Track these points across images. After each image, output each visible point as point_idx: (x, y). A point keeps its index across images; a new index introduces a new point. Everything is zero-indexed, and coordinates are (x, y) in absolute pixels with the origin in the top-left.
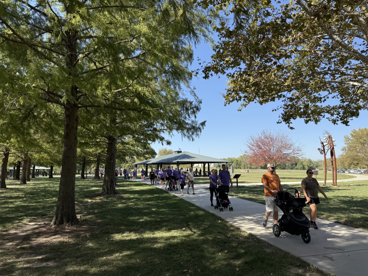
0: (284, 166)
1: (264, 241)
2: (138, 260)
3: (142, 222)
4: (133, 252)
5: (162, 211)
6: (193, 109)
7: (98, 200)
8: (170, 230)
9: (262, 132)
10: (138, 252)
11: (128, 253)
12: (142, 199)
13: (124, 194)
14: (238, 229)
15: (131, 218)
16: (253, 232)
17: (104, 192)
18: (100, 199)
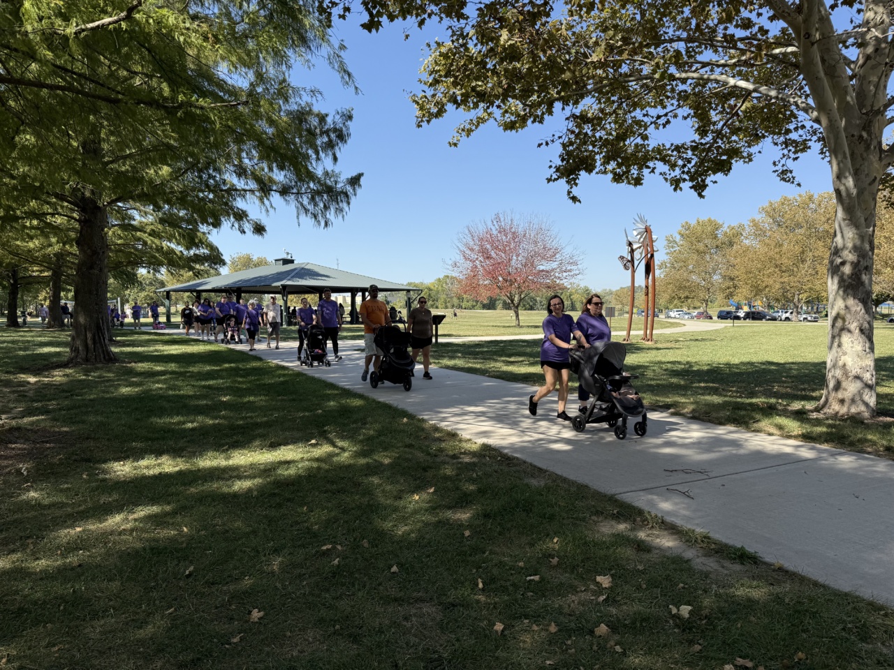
0: (531, 304)
1: (522, 460)
2: (185, 529)
3: (193, 429)
4: (168, 508)
5: (249, 402)
6: (328, 136)
7: (58, 376)
8: (275, 447)
9: (494, 217)
10: (184, 508)
11: (155, 509)
12: (188, 374)
13: (135, 362)
14: (453, 435)
15: (159, 421)
16: (491, 441)
17: (77, 356)
18: (64, 375)
